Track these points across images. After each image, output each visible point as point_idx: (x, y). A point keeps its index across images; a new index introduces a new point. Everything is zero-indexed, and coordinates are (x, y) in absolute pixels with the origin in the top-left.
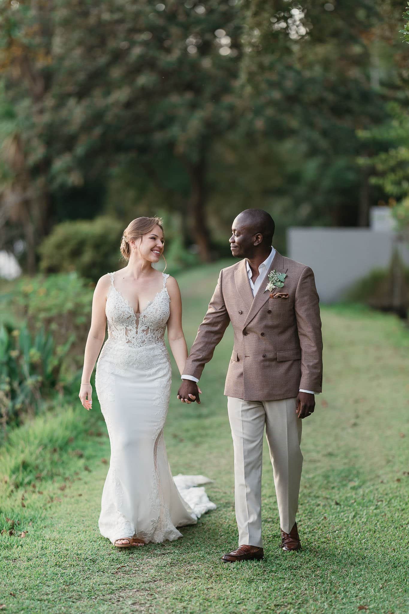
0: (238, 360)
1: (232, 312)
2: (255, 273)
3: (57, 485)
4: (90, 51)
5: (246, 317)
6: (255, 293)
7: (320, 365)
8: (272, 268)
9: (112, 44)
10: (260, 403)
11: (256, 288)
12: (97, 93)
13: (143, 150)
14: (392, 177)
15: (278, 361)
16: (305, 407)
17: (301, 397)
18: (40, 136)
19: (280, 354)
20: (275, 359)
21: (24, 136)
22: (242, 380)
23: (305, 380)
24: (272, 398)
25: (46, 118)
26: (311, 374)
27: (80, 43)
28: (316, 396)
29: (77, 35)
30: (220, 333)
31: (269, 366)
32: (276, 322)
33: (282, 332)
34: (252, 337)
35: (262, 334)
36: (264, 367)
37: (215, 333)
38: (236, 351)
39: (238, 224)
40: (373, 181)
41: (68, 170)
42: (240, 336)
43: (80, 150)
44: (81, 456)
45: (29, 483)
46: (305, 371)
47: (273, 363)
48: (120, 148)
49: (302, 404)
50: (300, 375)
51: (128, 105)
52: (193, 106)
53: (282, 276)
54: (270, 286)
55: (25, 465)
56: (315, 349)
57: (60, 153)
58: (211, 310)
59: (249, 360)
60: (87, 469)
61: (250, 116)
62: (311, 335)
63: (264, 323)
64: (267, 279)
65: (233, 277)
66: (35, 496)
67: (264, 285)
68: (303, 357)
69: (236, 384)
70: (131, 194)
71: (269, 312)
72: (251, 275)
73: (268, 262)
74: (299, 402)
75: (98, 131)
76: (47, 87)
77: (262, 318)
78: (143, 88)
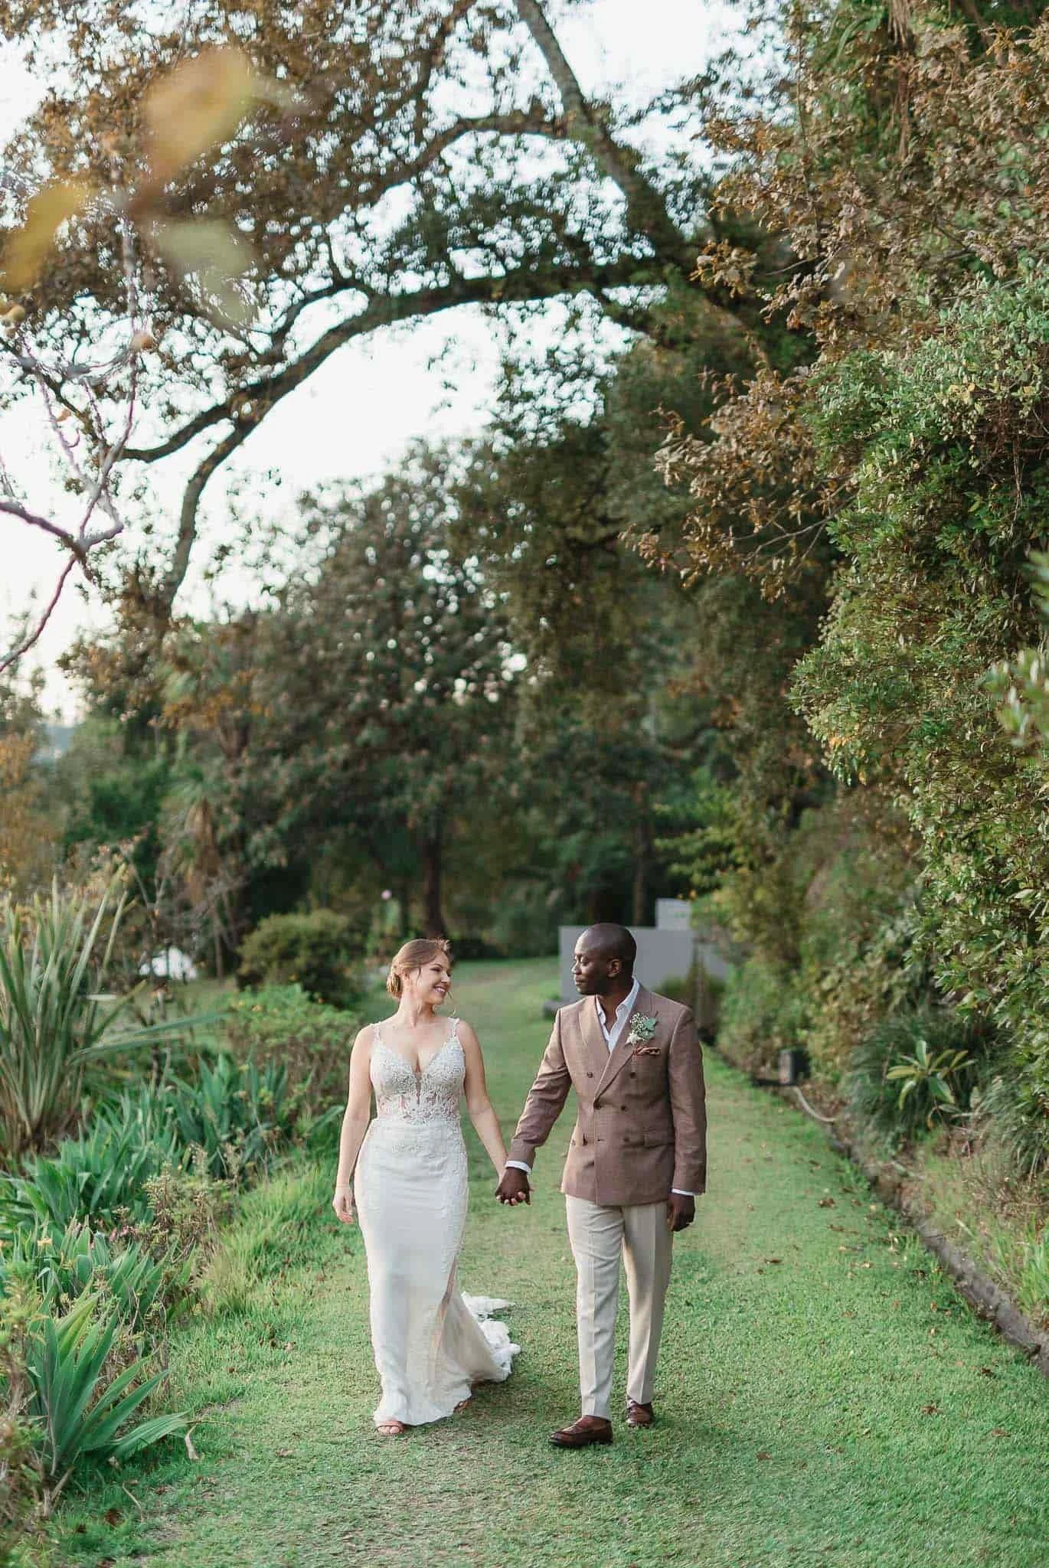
0: (585, 1142)
1: (577, 1072)
2: (611, 1017)
3: (313, 1274)
4: (299, 698)
5: (599, 1084)
6: (612, 1046)
7: (701, 1153)
8: (635, 1010)
9: (328, 689)
10: (617, 1209)
11: (612, 1038)
12: (307, 749)
13: (364, 822)
14: (699, 864)
15: (645, 1146)
16: (680, 1215)
17: (675, 1202)
18: (233, 803)
19: (649, 1137)
20: (641, 1144)
21: (213, 802)
22: (592, 1172)
23: (679, 1175)
24: (639, 1201)
25: (243, 780)
26: (690, 1166)
27: (287, 687)
28: (696, 1198)
29: (282, 678)
30: (560, 1103)
31: (634, 1154)
32: (641, 1092)
33: (652, 1104)
34: (608, 1112)
35: (623, 1108)
36: (627, 1155)
37: (553, 1102)
38: (581, 1128)
39: (584, 946)
40: (675, 868)
41: (270, 847)
42: (590, 1110)
43: (284, 822)
44: (336, 1233)
45: (276, 1270)
46: (681, 1163)
47: (639, 1150)
48: (334, 818)
49: (676, 1212)
50: (674, 1166)
51: (346, 765)
52: (429, 769)
53: (650, 1023)
54: (632, 1037)
55: (268, 1247)
56: (692, 1129)
57: (258, 826)
58: (544, 1069)
59: (604, 1145)
60: (347, 1251)
61: (501, 780)
62: (688, 1109)
63: (625, 1092)
64: (629, 1027)
65: (577, 1021)
66: (290, 1290)
67: (624, 1036)
68: (678, 1141)
69: (581, 1177)
70: (339, 875)
71: (633, 1075)
72: (603, 1019)
73: (628, 1001)
74: (671, 1208)
75: (307, 799)
76: (244, 742)
77: (624, 1084)
78: (366, 744)
